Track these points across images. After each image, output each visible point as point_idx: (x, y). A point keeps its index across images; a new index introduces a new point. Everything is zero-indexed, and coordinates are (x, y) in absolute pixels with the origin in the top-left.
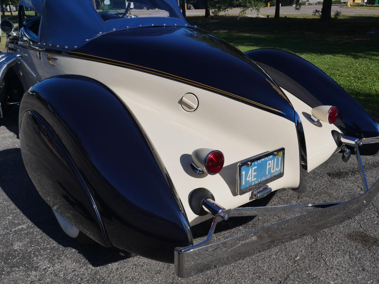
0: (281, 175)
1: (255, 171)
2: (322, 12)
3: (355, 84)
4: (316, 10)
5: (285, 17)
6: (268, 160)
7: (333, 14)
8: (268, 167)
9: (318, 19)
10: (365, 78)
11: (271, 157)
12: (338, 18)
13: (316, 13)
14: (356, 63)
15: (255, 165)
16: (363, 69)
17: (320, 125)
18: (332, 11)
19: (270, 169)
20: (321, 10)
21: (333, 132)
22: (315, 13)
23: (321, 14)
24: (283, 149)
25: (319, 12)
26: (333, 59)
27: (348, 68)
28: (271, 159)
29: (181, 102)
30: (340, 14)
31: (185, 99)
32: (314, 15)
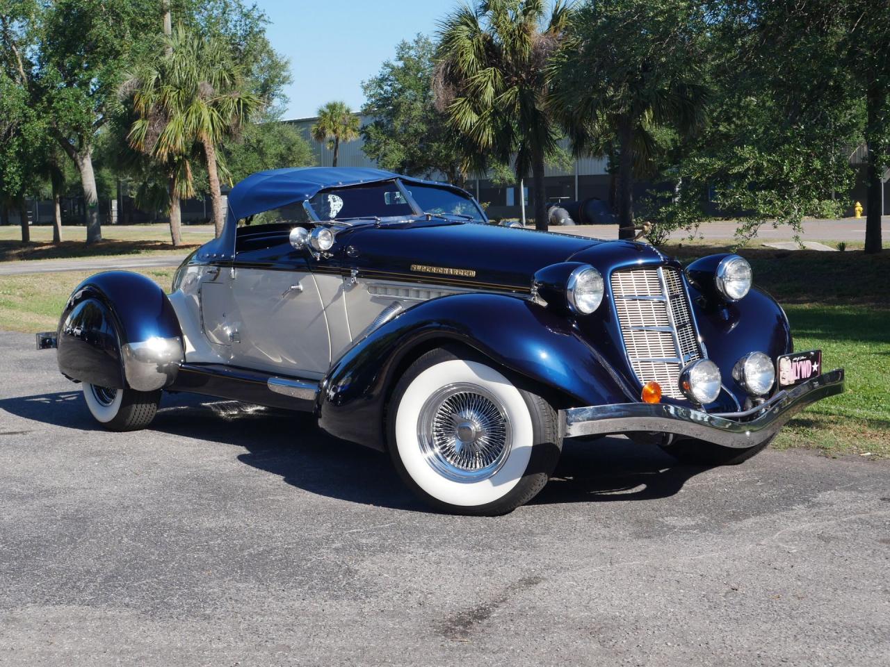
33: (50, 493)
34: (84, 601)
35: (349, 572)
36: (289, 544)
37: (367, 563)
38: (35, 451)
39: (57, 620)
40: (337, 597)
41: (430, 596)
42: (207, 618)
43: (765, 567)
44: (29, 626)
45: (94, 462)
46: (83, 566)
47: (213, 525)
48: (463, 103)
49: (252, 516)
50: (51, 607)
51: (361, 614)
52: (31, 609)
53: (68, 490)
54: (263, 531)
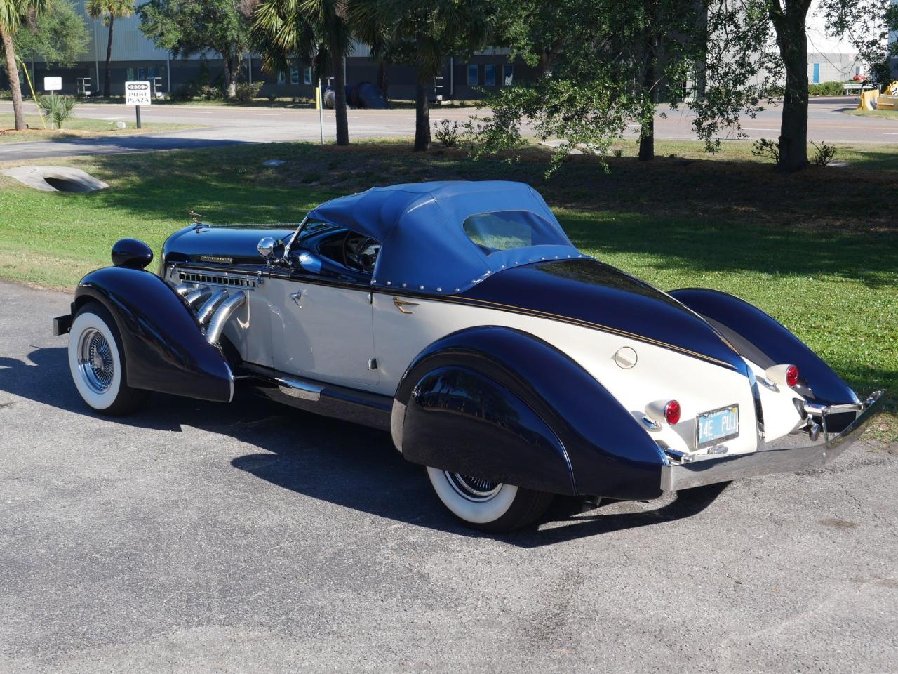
0: (735, 435)
1: (711, 424)
2: (779, 146)
3: (866, 353)
4: (763, 141)
5: (672, 156)
6: (723, 415)
7: (812, 153)
8: (723, 423)
9: (771, 164)
10: (893, 338)
11: (726, 411)
12: (828, 165)
13: (765, 147)
14: (876, 300)
15: (711, 419)
16: (892, 314)
17: (777, 390)
18: (809, 146)
19: (725, 425)
20: (777, 141)
21: (795, 400)
22: (761, 149)
23: (778, 151)
24: (737, 406)
25: (771, 145)
26: (815, 289)
27: (854, 313)
28: (725, 415)
29: (615, 357)
30: (833, 152)
31: (621, 354)
32: (759, 153)
33: (91, 486)
34: (220, 621)
35: (424, 577)
36: (349, 544)
37: (429, 565)
38: (38, 431)
39: (212, 643)
40: (431, 607)
41: (505, 601)
42: (338, 635)
43: (748, 557)
44: (192, 651)
45: (105, 445)
46: (190, 579)
47: (267, 523)
48: (269, 8)
49: (295, 510)
50: (196, 629)
51: (462, 624)
52: (182, 633)
53: (109, 483)
54: (317, 529)
